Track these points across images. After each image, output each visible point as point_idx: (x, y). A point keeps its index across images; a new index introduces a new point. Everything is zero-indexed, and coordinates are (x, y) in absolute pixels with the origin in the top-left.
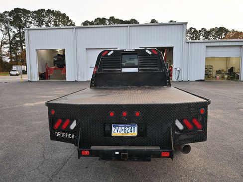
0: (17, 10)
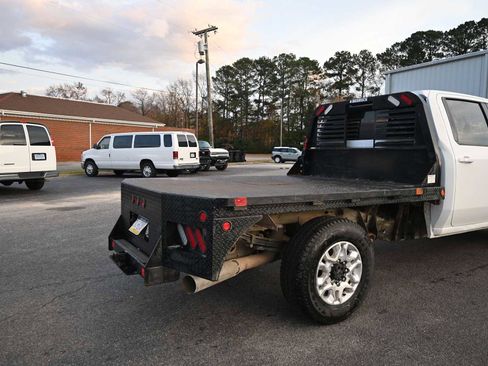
0: (417, 36)
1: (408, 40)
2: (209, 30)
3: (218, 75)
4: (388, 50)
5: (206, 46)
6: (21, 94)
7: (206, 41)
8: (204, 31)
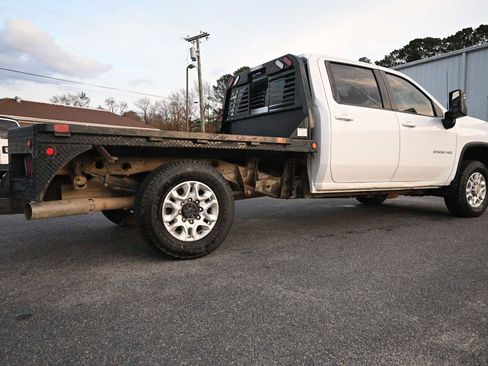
1: (406, 47)
2: (201, 37)
3: (219, 84)
4: (386, 57)
5: (198, 52)
6: (15, 100)
7: (198, 47)
8: (197, 38)
